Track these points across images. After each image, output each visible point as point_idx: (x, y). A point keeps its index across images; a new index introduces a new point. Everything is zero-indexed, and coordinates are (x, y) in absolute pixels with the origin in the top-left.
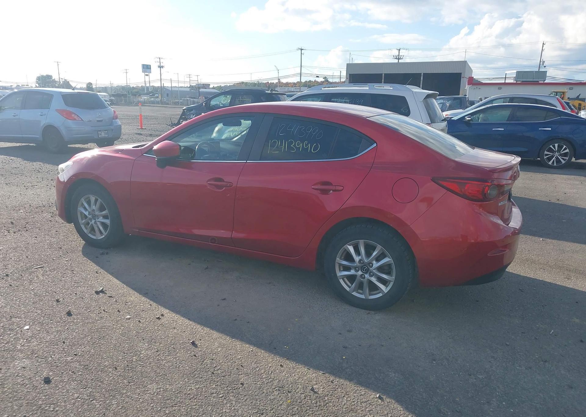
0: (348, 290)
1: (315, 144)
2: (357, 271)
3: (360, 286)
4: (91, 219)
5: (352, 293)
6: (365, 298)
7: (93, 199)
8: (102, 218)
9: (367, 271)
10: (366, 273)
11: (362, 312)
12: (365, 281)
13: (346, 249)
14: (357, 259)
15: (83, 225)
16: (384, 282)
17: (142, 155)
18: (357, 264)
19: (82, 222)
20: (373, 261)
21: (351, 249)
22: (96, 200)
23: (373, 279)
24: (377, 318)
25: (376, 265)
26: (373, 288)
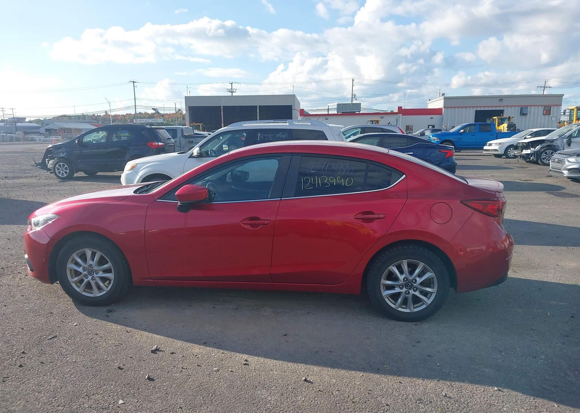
0: (394, 307)
1: (348, 179)
2: (402, 288)
3: (405, 302)
4: (86, 276)
5: (398, 309)
6: (410, 312)
7: (89, 253)
8: (101, 273)
9: (411, 287)
10: (410, 289)
12: (410, 297)
13: (390, 270)
14: (401, 277)
15: (74, 283)
16: (427, 294)
17: (155, 201)
18: (401, 282)
19: (73, 280)
20: (416, 277)
21: (395, 269)
22: (93, 254)
23: (417, 293)
25: (419, 280)
26: (417, 301)
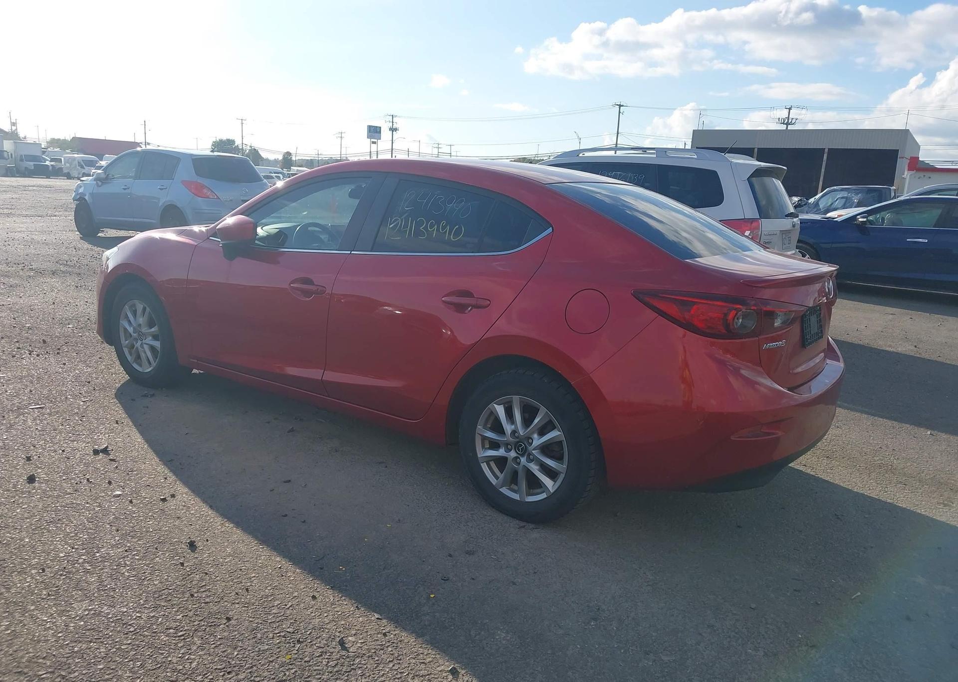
0: (494, 484)
1: (457, 227)
2: (508, 450)
3: (513, 479)
4: (136, 340)
5: (500, 490)
6: (519, 499)
7: (140, 307)
8: (150, 338)
9: (524, 452)
10: (523, 455)
11: (512, 525)
12: (520, 468)
13: (492, 412)
14: (508, 428)
15: (126, 349)
16: (552, 474)
17: (208, 238)
18: (508, 438)
19: (125, 342)
20: (533, 433)
21: (500, 410)
22: (144, 309)
23: (534, 468)
24: (536, 535)
25: (537, 441)
26: (534, 484)
